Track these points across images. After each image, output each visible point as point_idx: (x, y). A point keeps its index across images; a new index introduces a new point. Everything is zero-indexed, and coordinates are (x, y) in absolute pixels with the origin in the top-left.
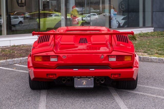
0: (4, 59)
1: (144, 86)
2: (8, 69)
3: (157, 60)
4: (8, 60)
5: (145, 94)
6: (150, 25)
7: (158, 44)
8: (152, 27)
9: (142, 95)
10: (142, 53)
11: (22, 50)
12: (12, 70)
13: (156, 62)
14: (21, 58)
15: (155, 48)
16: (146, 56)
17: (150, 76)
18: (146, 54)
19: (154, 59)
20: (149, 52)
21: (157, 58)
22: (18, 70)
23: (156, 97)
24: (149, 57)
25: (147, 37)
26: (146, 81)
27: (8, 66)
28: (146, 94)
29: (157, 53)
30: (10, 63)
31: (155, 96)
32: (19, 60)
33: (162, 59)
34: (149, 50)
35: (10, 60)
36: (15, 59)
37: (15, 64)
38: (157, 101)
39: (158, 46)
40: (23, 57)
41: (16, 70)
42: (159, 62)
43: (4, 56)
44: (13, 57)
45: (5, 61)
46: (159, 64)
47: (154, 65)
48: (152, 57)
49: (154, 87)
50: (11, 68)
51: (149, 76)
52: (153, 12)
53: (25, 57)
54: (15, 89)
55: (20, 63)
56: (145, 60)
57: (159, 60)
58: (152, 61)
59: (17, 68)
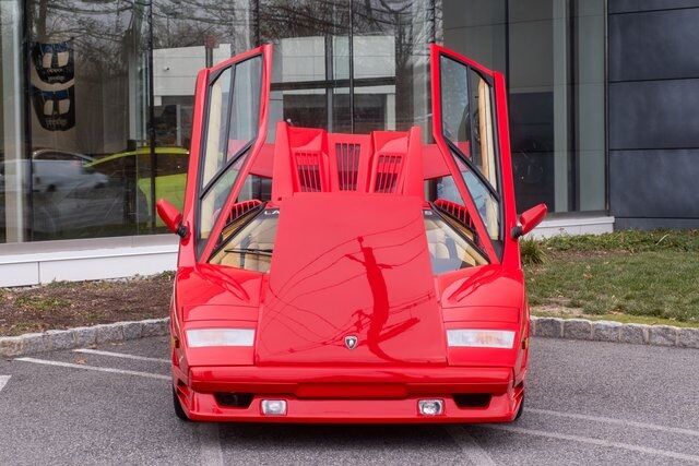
0: (36, 329)
1: (566, 415)
2: (53, 363)
3: (621, 333)
4: (50, 332)
5: (568, 438)
6: (600, 205)
7: (626, 275)
8: (608, 213)
9: (557, 440)
10: (564, 309)
11: (97, 297)
12: (72, 368)
13: (617, 341)
14: (99, 326)
15: (613, 291)
16: (575, 316)
17: (591, 386)
18: (577, 312)
19: (607, 327)
20: (589, 303)
21: (620, 324)
22: (96, 368)
23: (607, 445)
24: (590, 322)
25: (584, 251)
26: (574, 400)
27: (53, 352)
28: (573, 437)
29: (620, 308)
30: (60, 344)
31: (604, 443)
32: (90, 332)
33: (637, 329)
34: (591, 298)
35: (57, 332)
36: (78, 329)
37: (77, 347)
38: (610, 457)
39: (625, 283)
40: (107, 322)
41: (88, 367)
42: (628, 342)
43: (33, 318)
44: (67, 321)
45: (40, 335)
46: (626, 346)
47: (609, 350)
48: (601, 322)
49: (602, 419)
50: (66, 359)
51: (584, 387)
52: (608, 152)
53: (113, 322)
55: (97, 343)
56: (573, 332)
57: (628, 331)
58: (599, 337)
59: (90, 360)
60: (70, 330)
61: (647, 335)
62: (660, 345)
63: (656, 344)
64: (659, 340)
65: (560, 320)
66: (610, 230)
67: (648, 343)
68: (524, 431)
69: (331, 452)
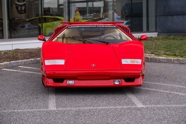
0: (8, 61)
1: (155, 83)
2: (12, 70)
3: (165, 60)
4: (11, 62)
5: (157, 90)
6: (154, 29)
7: (164, 45)
9: (154, 91)
10: (149, 54)
11: (26, 52)
12: (16, 71)
13: (165, 62)
14: (25, 60)
15: (162, 50)
16: (153, 56)
17: (160, 75)
18: (153, 55)
19: (162, 59)
20: (156, 53)
21: (165, 58)
22: (23, 71)
23: (169, 92)
24: (157, 58)
25: (152, 40)
26: (157, 79)
27: (12, 67)
28: (159, 90)
29: (165, 54)
30: (14, 65)
31: (168, 92)
32: (23, 62)
33: (170, 59)
34: (156, 51)
35: (13, 62)
36: (19, 61)
37: (19, 66)
38: (171, 96)
39: (164, 48)
40: (28, 59)
41: (21, 71)
42: (168, 63)
43: (8, 58)
44: (17, 59)
45: (9, 62)
46: (167, 64)
47: (163, 65)
48: (160, 57)
49: (166, 84)
50: (16, 69)
51: (159, 75)
52: (156, 16)
53: (29, 59)
54: (22, 88)
55: (25, 64)
56: (153, 60)
57: (167, 60)
58: (160, 61)
59: (22, 69)
60: (17, 61)
61: (173, 61)
62: (176, 63)
63: (175, 63)
64: (176, 62)
65: (149, 57)
66: (157, 36)
67: (173, 63)
68: (144, 88)
69: (88, 96)
